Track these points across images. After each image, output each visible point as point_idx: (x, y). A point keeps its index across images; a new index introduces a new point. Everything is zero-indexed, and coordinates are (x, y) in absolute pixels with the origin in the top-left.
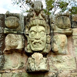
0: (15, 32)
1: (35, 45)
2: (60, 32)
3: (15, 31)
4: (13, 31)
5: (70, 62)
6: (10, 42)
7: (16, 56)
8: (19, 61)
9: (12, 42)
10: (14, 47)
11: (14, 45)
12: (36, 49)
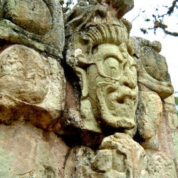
0: (37, 45)
1: (124, 106)
2: (151, 84)
3: (39, 41)
4: (33, 39)
5: (168, 173)
6: (25, 74)
7: (27, 137)
8: (37, 159)
9: (29, 75)
10: (35, 99)
11: (36, 89)
12: (125, 121)
